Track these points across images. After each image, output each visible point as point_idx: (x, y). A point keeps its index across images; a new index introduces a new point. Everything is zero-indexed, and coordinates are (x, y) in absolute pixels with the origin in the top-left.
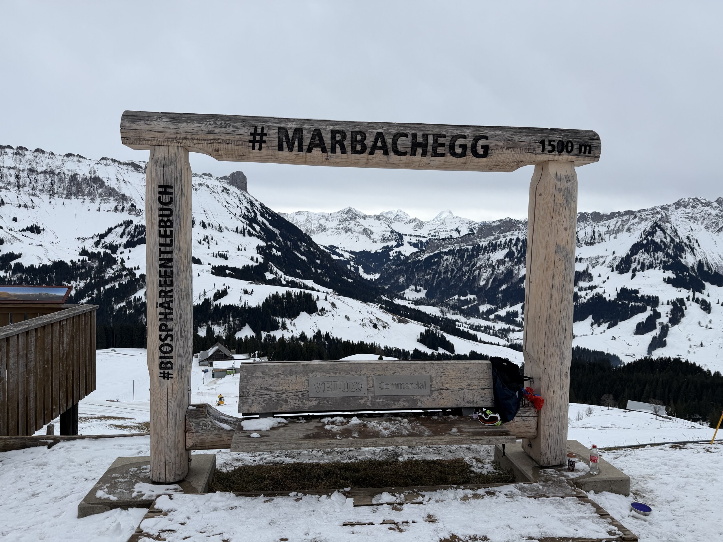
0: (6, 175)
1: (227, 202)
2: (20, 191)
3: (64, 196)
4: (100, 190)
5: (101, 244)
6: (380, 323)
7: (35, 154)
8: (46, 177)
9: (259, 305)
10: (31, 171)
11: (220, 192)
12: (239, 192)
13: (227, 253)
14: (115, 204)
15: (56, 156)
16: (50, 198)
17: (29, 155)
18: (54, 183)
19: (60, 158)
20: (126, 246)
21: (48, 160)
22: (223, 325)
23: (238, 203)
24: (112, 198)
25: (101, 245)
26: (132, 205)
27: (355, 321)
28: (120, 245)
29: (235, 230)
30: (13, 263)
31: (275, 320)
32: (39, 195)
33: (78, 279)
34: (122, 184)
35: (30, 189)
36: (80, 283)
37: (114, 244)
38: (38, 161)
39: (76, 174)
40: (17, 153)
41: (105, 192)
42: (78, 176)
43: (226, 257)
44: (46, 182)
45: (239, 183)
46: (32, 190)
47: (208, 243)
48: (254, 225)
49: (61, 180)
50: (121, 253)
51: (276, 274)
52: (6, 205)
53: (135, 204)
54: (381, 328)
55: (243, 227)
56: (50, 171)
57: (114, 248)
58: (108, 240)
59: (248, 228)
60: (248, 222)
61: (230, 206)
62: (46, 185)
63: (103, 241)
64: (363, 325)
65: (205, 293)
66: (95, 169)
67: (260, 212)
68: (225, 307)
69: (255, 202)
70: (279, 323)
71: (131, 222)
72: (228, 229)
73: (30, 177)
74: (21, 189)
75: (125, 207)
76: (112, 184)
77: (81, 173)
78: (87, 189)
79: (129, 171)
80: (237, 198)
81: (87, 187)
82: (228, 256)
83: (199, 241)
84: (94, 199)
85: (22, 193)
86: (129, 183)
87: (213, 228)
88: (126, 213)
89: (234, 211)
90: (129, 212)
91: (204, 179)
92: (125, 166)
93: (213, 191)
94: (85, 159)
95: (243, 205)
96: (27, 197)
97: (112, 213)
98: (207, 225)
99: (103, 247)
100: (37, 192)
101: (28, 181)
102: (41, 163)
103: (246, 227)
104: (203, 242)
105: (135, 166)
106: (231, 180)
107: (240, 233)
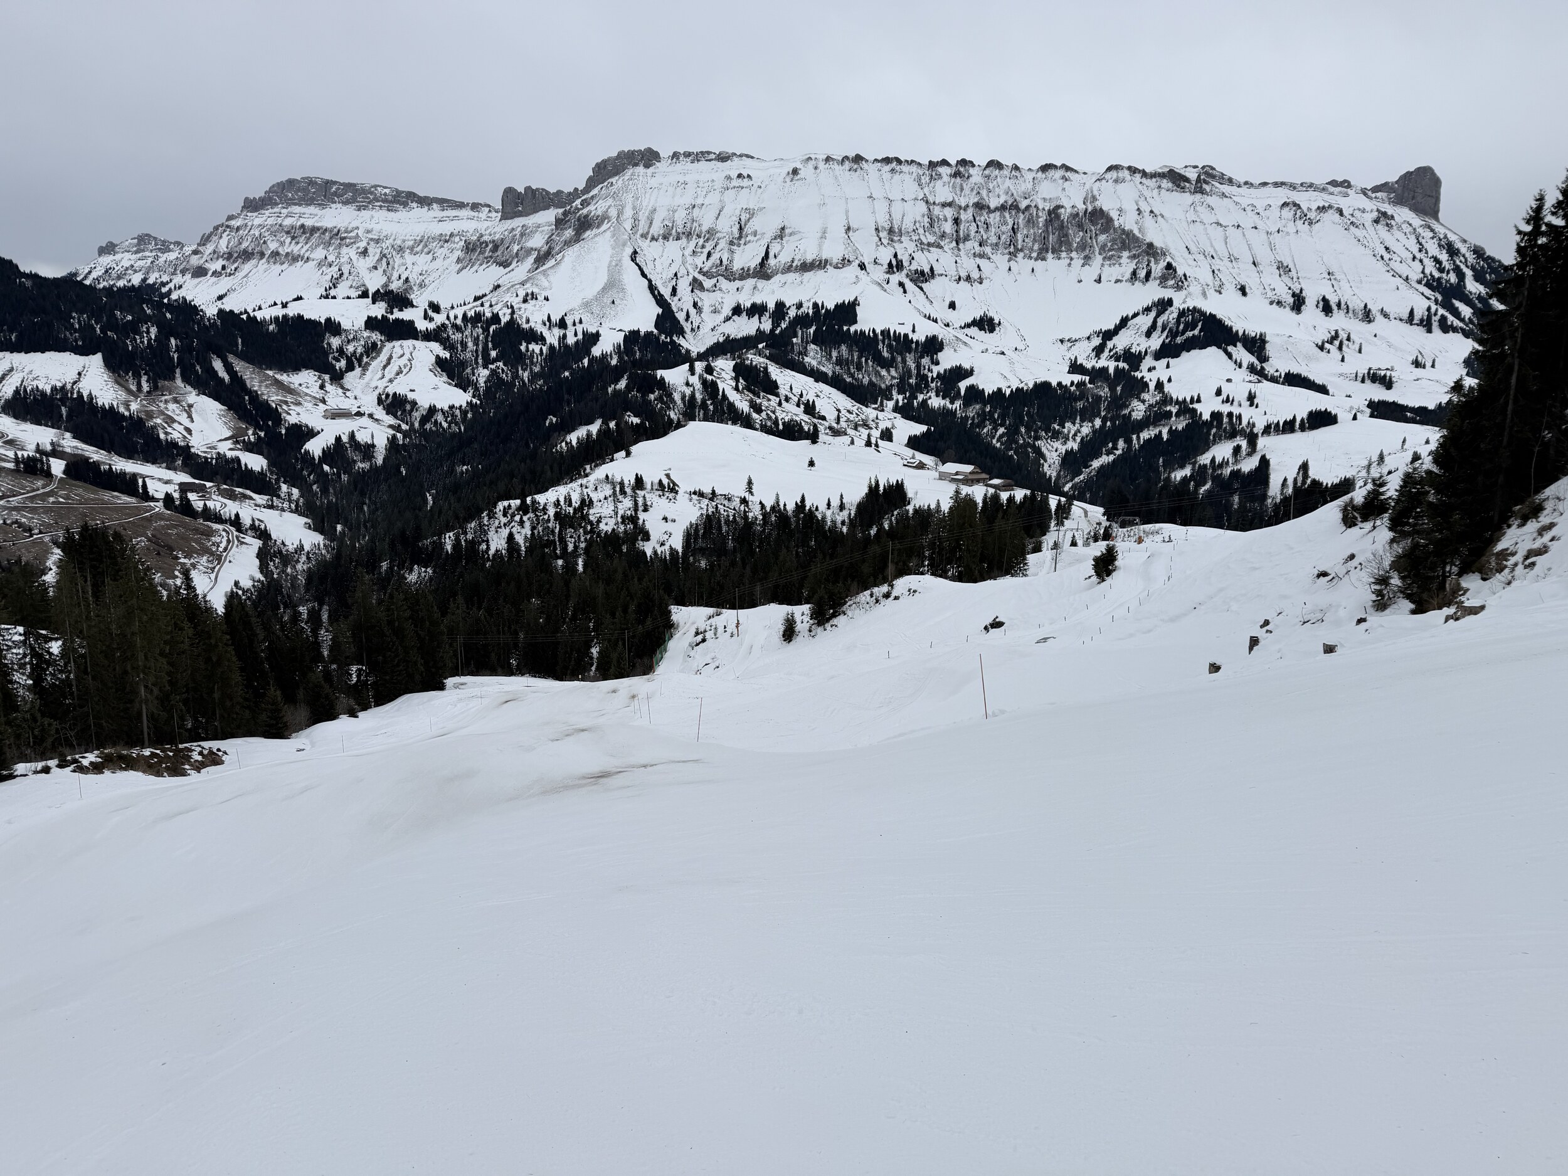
0: (939, 219)
1: (1387, 249)
2: (959, 250)
3: (1034, 255)
4: (1102, 238)
5: (1107, 350)
7: (987, 172)
8: (1005, 217)
10: (980, 206)
11: (1368, 224)
12: (1417, 221)
13: (1393, 374)
14: (1132, 266)
15: (1022, 171)
16: (1010, 260)
17: (976, 175)
18: (1018, 228)
19: (1030, 176)
20: (1158, 355)
21: (1008, 183)
23: (1415, 249)
24: (1126, 254)
25: (1106, 353)
26: (1169, 266)
28: (1146, 352)
29: (1405, 316)
30: (963, 385)
32: (991, 256)
33: (1078, 421)
34: (1148, 221)
35: (976, 245)
37: (1133, 351)
38: (991, 186)
39: (1059, 207)
40: (957, 174)
41: (1114, 241)
42: (1062, 210)
43: (1387, 383)
44: (1004, 228)
45: (1419, 199)
46: (980, 245)
47: (1340, 348)
48: (1457, 304)
49: (1031, 222)
50: (1150, 370)
52: (938, 279)
53: (1174, 264)
55: (1429, 309)
56: (1012, 205)
57: (1133, 359)
58: (1120, 342)
59: (1441, 311)
60: (1440, 298)
61: (1395, 257)
62: (1003, 233)
63: (1110, 344)
65: (1381, 458)
66: (1096, 193)
67: (1473, 268)
69: (1458, 245)
71: (1170, 302)
72: (1386, 316)
73: (977, 219)
74: (961, 246)
75: (1153, 271)
76: (1128, 222)
77: (1068, 204)
78: (1077, 238)
79: (1163, 191)
80: (1413, 237)
81: (1078, 233)
82: (1393, 379)
83: (1320, 344)
84: (1090, 258)
85: (962, 253)
86: (1163, 217)
87: (1348, 312)
88: (1153, 284)
89: (1403, 270)
90: (1161, 282)
91: (1332, 194)
92: (1154, 180)
93: (1352, 223)
94: (1076, 172)
95: (1427, 253)
96: (972, 260)
97: (1125, 285)
98: (1334, 307)
99: (1111, 357)
100: (988, 250)
101: (973, 228)
102: (997, 189)
103: (1437, 310)
104: (1327, 345)
105: (1176, 178)
106: (1400, 192)
107: (1418, 325)
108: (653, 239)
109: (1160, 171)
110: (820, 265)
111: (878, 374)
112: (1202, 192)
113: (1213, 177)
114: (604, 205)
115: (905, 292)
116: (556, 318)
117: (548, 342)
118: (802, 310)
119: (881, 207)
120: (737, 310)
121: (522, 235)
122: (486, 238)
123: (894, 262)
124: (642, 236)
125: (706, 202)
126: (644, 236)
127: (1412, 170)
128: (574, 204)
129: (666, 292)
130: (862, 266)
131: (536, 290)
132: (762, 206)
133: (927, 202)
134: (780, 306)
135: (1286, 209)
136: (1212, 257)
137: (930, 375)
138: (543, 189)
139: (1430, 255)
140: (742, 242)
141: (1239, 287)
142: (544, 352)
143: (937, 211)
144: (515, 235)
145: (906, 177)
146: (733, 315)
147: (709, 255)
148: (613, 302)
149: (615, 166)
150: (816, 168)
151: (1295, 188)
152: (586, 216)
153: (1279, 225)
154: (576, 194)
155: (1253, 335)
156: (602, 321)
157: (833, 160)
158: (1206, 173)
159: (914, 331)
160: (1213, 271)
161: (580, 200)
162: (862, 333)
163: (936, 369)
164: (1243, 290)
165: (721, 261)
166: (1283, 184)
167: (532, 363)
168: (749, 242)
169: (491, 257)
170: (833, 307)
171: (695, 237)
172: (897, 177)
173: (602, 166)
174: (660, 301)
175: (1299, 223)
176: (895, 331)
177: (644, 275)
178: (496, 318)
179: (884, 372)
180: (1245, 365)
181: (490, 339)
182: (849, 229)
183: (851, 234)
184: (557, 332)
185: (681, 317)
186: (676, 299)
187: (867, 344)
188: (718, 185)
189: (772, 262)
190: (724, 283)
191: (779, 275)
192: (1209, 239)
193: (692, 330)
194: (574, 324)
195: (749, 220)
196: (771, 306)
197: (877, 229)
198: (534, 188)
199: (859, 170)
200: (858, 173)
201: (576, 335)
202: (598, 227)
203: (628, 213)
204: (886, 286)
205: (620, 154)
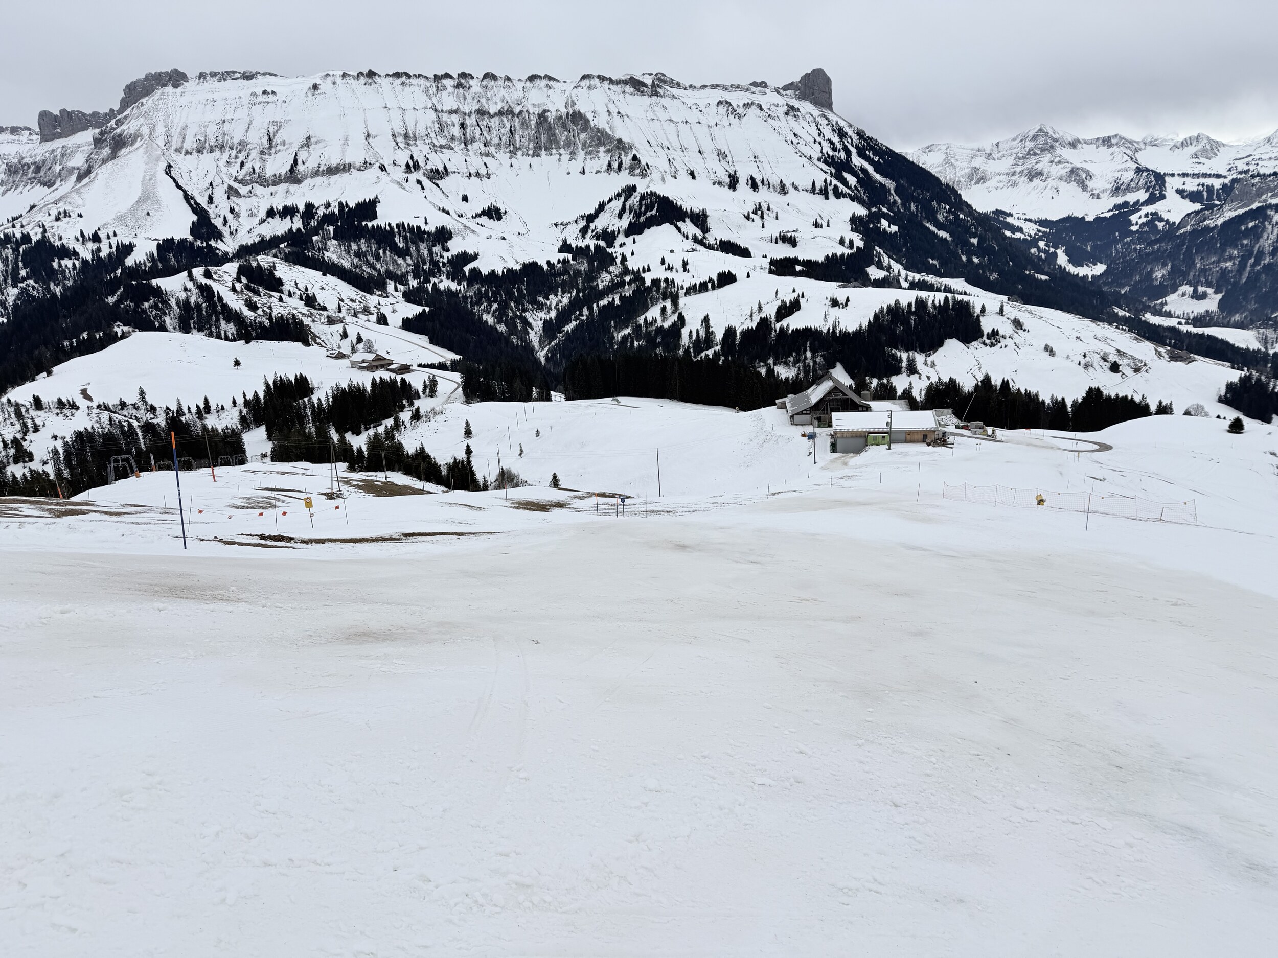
0: (447, 124)
1: (795, 135)
2: (468, 150)
3: (531, 152)
4: (583, 136)
5: (590, 231)
6: (1126, 361)
7: (484, 83)
8: (503, 121)
9: (861, 326)
10: (481, 112)
11: (781, 116)
12: (816, 112)
13: (797, 234)
14: (608, 159)
15: (514, 81)
16: (511, 158)
17: (475, 86)
18: (515, 130)
19: (520, 85)
20: (628, 233)
21: (503, 92)
22: (794, 366)
23: (815, 133)
24: (602, 149)
25: (590, 234)
26: (635, 158)
27: (1068, 357)
28: (619, 230)
29: (810, 187)
30: (467, 269)
31: (894, 357)
32: (494, 153)
33: (559, 293)
34: (616, 119)
35: (482, 145)
36: (562, 297)
37: (609, 230)
38: (489, 95)
39: (545, 111)
40: (459, 86)
41: (591, 138)
42: (548, 114)
43: (793, 242)
44: (503, 131)
45: (817, 94)
46: (485, 146)
47: (762, 217)
48: (846, 175)
49: (524, 124)
50: (621, 246)
51: (889, 268)
52: (451, 175)
53: (638, 156)
54: (1128, 371)
55: (825, 181)
56: (507, 111)
57: (609, 237)
58: (600, 224)
59: (835, 182)
60: (833, 171)
61: (801, 141)
62: (503, 135)
63: (592, 226)
64: (1086, 366)
65: (760, 308)
66: (574, 98)
67: (857, 147)
68: (797, 332)
69: (847, 129)
70: (901, 360)
71: (634, 188)
72: (796, 188)
73: (480, 123)
74: (469, 147)
75: (624, 162)
76: (600, 122)
77: (552, 109)
78: (563, 137)
79: (627, 95)
80: (814, 124)
81: (563, 133)
82: (797, 239)
83: (746, 215)
84: (575, 153)
85: (471, 153)
86: (628, 116)
87: (769, 187)
88: (625, 173)
89: (807, 151)
90: (630, 172)
91: (754, 93)
92: (619, 86)
93: (769, 115)
94: (557, 81)
95: (824, 137)
96: (479, 158)
97: (604, 175)
98: (759, 184)
99: (593, 237)
100: (492, 149)
101: (477, 131)
102: (494, 97)
103: (831, 181)
104: (752, 216)
105: (636, 84)
106: (802, 89)
107: (819, 194)
108: (187, 153)
109: (623, 78)
110: (345, 168)
111: (395, 263)
112: (657, 94)
113: (665, 82)
114: (135, 124)
115: (423, 188)
116: (88, 233)
117: (81, 256)
118: (330, 209)
119: (396, 116)
120: (271, 213)
121: (63, 155)
122: (27, 160)
123: (411, 163)
124: (176, 150)
125: (236, 117)
126: (178, 151)
127: (809, 72)
128: (109, 125)
129: (203, 201)
130: (383, 168)
131: (68, 208)
132: (288, 118)
133: (436, 110)
134: (309, 207)
135: (721, 106)
136: (668, 148)
137: (441, 260)
138: (78, 112)
139: (826, 138)
140: (273, 151)
141: (689, 172)
142: (77, 265)
143: (445, 117)
144: (56, 156)
145: (416, 89)
146: (267, 217)
147: (242, 164)
148: (148, 214)
149: (144, 87)
150: (334, 83)
151: (726, 89)
152: (120, 135)
153: (717, 120)
154: (111, 114)
155: (698, 211)
156: (138, 232)
157: (349, 75)
158: (659, 79)
159: (426, 223)
160: (669, 160)
161: (114, 120)
162: (379, 227)
163: (447, 255)
164: (692, 175)
165: (254, 170)
166: (717, 86)
167: (65, 278)
168: (279, 151)
169: (34, 178)
170: (354, 206)
171: (227, 149)
172: (407, 89)
173: (132, 87)
174: (197, 209)
175: (731, 117)
176: (409, 224)
177: (179, 187)
178: (26, 238)
179: (400, 261)
180: (690, 236)
181: (20, 258)
182: (368, 136)
183: (370, 140)
184: (91, 246)
185: (218, 222)
186: (213, 206)
187: (384, 237)
188: (246, 101)
189: (300, 167)
190: (258, 189)
191: (309, 179)
192: (665, 133)
193: (231, 233)
194: (109, 237)
195: (277, 131)
196: (302, 208)
197: (394, 135)
198: (69, 110)
199: (373, 84)
200: (372, 86)
201: (111, 247)
202: (132, 145)
203: (160, 129)
204: (405, 184)
205: (147, 76)
